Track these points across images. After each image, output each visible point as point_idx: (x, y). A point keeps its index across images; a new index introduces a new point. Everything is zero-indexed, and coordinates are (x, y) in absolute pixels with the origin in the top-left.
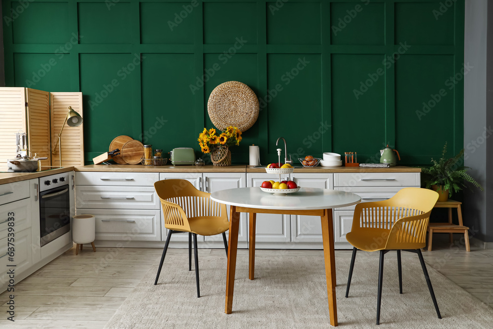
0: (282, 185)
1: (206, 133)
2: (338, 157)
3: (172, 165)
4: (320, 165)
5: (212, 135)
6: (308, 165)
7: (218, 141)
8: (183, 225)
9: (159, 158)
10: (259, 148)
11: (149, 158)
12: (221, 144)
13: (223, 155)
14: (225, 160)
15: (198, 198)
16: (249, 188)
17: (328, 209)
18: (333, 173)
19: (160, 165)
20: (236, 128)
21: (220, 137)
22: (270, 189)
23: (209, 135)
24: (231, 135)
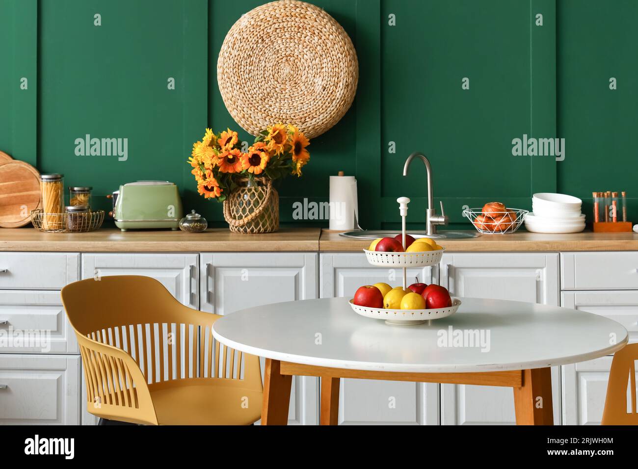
0: (409, 300)
1: (211, 144)
2: (572, 206)
3: (119, 229)
4: (523, 229)
5: (228, 149)
6: (491, 228)
7: (242, 165)
8: (137, 406)
9: (82, 210)
10: (355, 183)
11: (55, 210)
12: (253, 175)
13: (257, 203)
14: (261, 216)
15: (183, 326)
16: (327, 301)
17: (534, 371)
18: (559, 251)
19: (83, 231)
20: (292, 129)
21: (250, 155)
22: (376, 310)
23: (219, 148)
24: (281, 149)
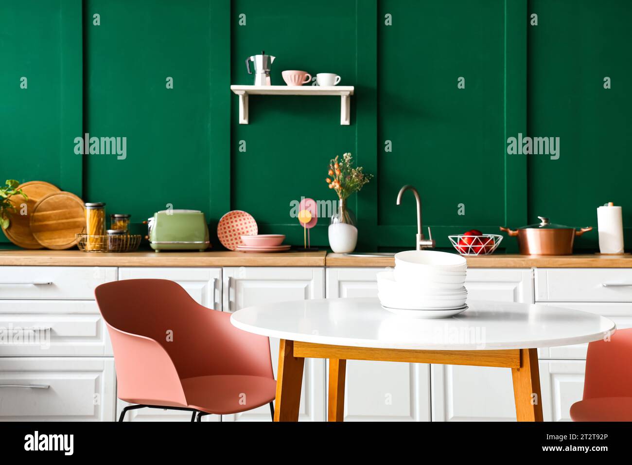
3: (152, 250)
9: (121, 233)
11: (97, 233)
18: (533, 268)
19: (122, 251)
